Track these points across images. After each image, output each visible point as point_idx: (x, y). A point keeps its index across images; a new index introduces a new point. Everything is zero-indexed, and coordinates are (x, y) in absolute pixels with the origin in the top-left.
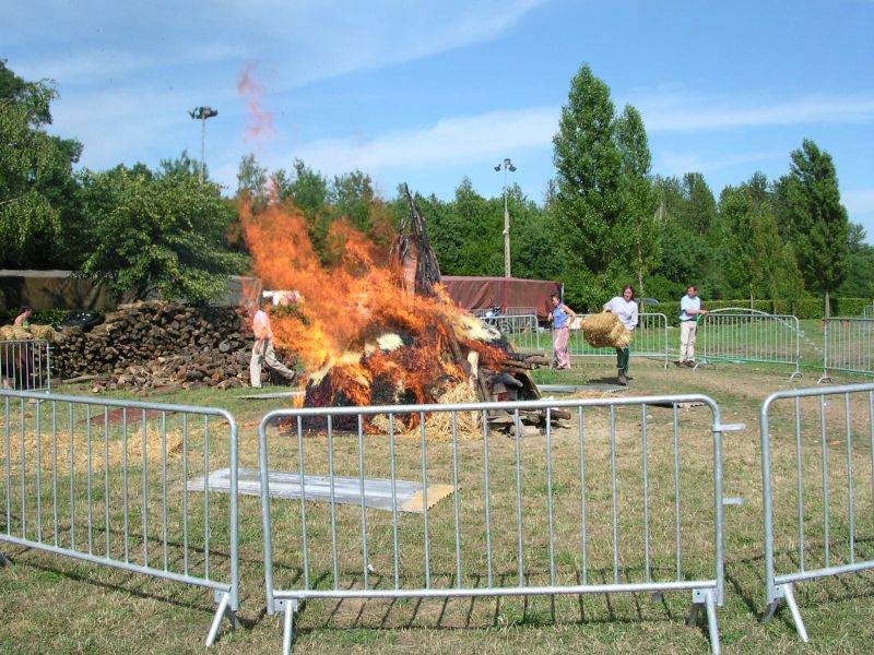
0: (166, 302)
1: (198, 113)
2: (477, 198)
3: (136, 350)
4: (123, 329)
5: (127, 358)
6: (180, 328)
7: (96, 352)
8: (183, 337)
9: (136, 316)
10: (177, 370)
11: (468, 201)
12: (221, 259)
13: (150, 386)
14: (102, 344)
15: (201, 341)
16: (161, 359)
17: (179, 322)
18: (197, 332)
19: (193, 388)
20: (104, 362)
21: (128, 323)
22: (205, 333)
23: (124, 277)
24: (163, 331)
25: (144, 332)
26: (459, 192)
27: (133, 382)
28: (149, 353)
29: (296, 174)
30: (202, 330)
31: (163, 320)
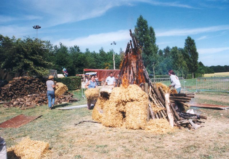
0: (30, 77)
1: (35, 27)
2: (104, 52)
3: (20, 93)
4: (15, 86)
5: (16, 95)
6: (34, 85)
7: (5, 94)
8: (35, 88)
9: (19, 82)
10: (34, 99)
11: (102, 53)
12: (47, 64)
13: (25, 105)
14: (8, 91)
15: (42, 89)
16: (29, 95)
17: (34, 83)
18: (40, 86)
19: (41, 105)
20: (8, 97)
21: (17, 84)
22: (42, 86)
23: (15, 69)
24: (29, 86)
25: (22, 86)
26: (100, 51)
27: (19, 104)
28: (24, 93)
29: (60, 46)
30: (41, 85)
31: (29, 83)
